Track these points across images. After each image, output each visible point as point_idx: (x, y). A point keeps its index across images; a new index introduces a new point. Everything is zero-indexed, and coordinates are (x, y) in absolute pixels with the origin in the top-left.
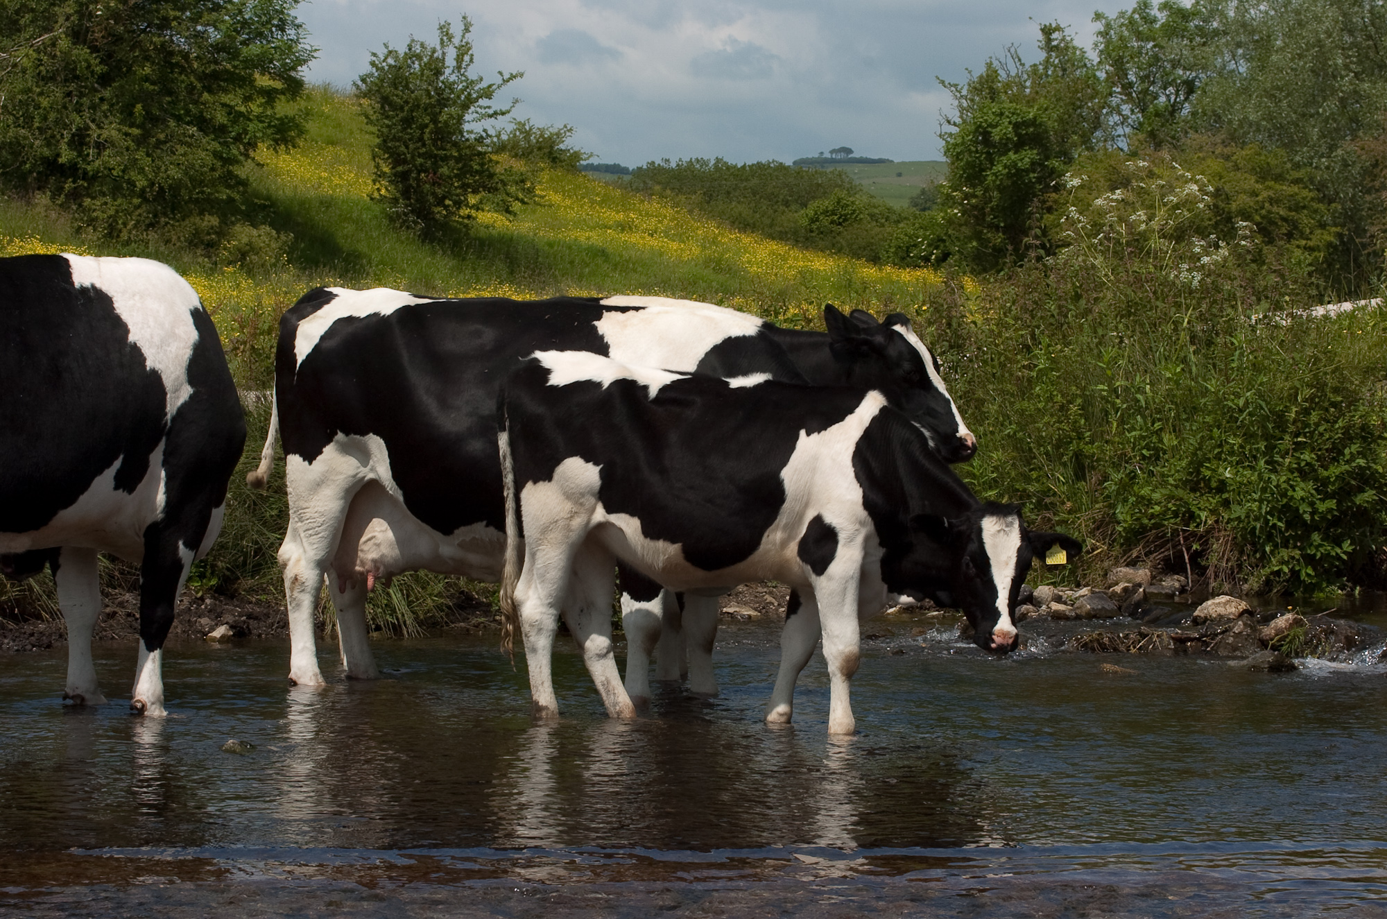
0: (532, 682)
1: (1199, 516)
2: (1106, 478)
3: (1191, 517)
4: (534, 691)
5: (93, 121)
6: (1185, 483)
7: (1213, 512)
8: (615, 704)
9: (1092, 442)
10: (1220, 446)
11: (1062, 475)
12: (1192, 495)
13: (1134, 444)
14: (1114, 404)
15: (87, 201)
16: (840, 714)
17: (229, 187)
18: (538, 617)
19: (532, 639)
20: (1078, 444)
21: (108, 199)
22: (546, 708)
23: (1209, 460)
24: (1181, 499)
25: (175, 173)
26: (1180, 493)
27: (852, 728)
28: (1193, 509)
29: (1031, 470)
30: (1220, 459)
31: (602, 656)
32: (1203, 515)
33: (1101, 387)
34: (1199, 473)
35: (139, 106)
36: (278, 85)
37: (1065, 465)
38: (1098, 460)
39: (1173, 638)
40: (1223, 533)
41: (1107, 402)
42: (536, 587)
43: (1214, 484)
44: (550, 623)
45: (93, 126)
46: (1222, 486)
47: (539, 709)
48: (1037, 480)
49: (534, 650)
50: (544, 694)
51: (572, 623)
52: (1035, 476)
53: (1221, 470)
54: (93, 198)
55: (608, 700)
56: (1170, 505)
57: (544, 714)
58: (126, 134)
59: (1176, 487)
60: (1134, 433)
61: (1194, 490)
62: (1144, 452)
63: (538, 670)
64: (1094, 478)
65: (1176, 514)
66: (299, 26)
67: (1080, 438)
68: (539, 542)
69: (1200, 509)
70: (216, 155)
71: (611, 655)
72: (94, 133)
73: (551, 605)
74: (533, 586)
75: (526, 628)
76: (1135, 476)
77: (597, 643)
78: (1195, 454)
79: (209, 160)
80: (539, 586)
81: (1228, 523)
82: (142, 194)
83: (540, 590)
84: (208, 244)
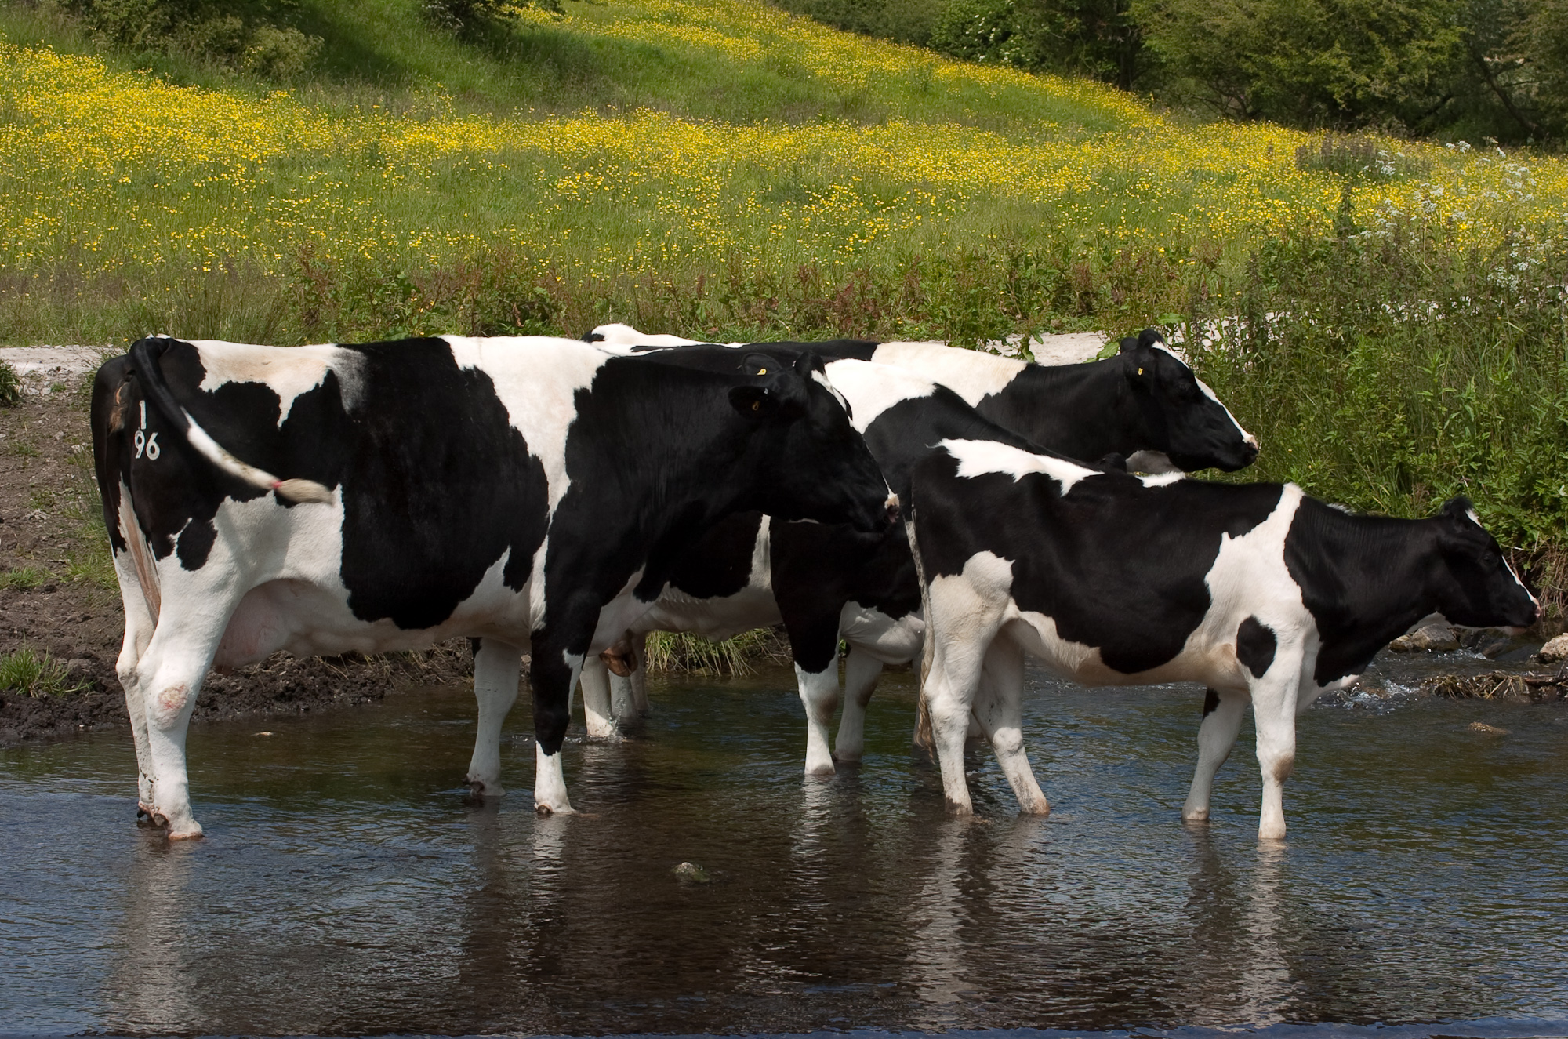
0: (944, 779)
1: (1532, 536)
2: (1432, 491)
3: (1522, 535)
4: (946, 788)
6: (1517, 500)
7: (1546, 531)
8: (1030, 801)
9: (1416, 453)
10: (1553, 460)
11: (1386, 486)
12: (1523, 513)
13: (1462, 455)
14: (1439, 412)
16: (1271, 819)
18: (949, 713)
19: (944, 735)
20: (1403, 456)
22: (960, 805)
23: (1541, 476)
24: (1510, 516)
26: (1511, 510)
27: (1283, 834)
28: (1526, 527)
29: (1352, 481)
30: (1552, 475)
31: (1016, 752)
32: (1537, 535)
33: (1426, 393)
34: (1530, 488)
37: (1387, 475)
38: (1423, 471)
39: (1529, 683)
40: (1556, 554)
41: (1432, 408)
42: (947, 683)
43: (1547, 502)
44: (961, 718)
46: (1556, 504)
47: (954, 806)
48: (1359, 492)
49: (946, 747)
50: (957, 792)
51: (982, 718)
52: (1357, 487)
53: (1554, 488)
55: (1022, 797)
56: (1501, 523)
57: (958, 812)
59: (1507, 503)
60: (1462, 445)
61: (1526, 505)
62: (1473, 465)
63: (950, 766)
64: (1418, 490)
65: (1508, 533)
67: (1402, 447)
68: (951, 636)
69: (1531, 527)
71: (1023, 750)
73: (962, 701)
74: (943, 681)
75: (937, 724)
76: (1462, 489)
77: (1007, 737)
78: (1524, 468)
80: (950, 682)
81: (1560, 543)
83: (951, 686)
84: (229, 49)
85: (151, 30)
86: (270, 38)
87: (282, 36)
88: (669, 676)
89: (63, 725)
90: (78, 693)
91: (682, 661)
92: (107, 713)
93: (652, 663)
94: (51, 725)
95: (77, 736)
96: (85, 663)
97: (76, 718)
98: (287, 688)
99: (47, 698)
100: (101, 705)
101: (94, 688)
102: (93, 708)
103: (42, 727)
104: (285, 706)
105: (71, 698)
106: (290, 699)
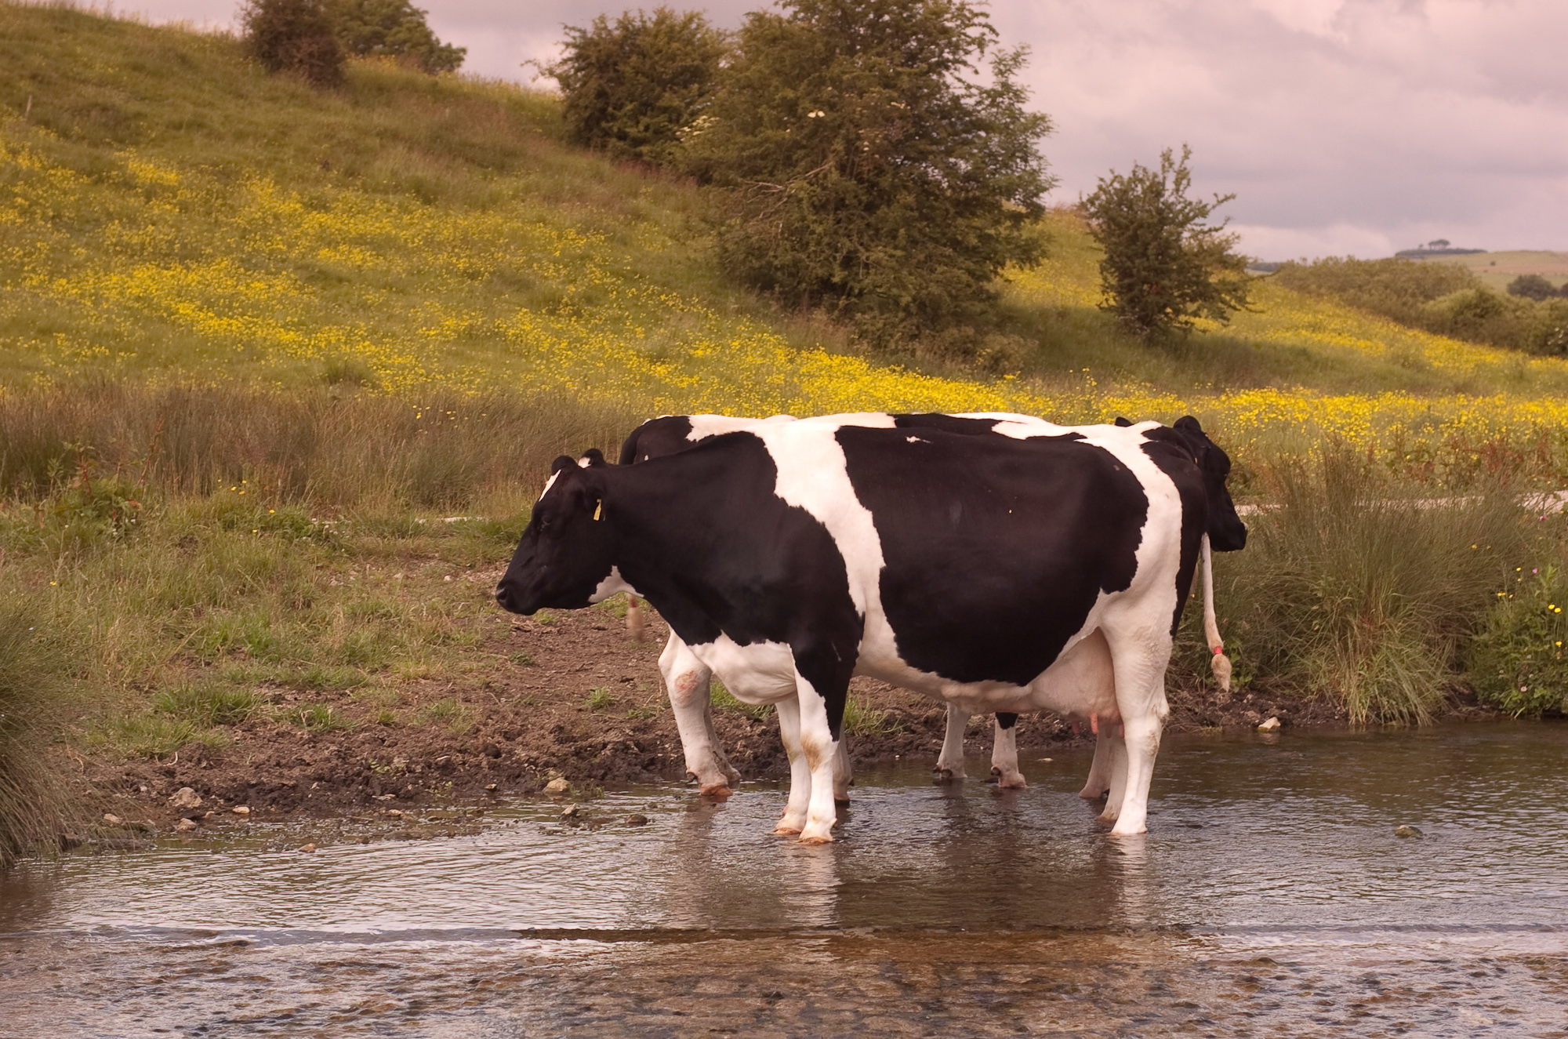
5: (862, 244)
15: (859, 316)
17: (981, 300)
21: (876, 312)
25: (935, 289)
35: (902, 231)
36: (1023, 210)
45: (860, 248)
54: (863, 313)
58: (892, 256)
66: (1040, 158)
70: (970, 272)
72: (863, 255)
79: (965, 277)
82: (906, 309)
84: (966, 352)
85: (901, 338)
86: (996, 342)
87: (1005, 341)
88: (1367, 728)
89: (883, 757)
90: (893, 733)
91: (1378, 715)
92: (917, 748)
93: (1353, 718)
94: (873, 755)
95: (893, 764)
96: (897, 712)
97: (892, 750)
98: (1061, 730)
99: (868, 736)
100: (912, 742)
101: (905, 729)
102: (906, 745)
103: (866, 756)
104: (1060, 744)
105: (887, 737)
106: (1063, 739)
